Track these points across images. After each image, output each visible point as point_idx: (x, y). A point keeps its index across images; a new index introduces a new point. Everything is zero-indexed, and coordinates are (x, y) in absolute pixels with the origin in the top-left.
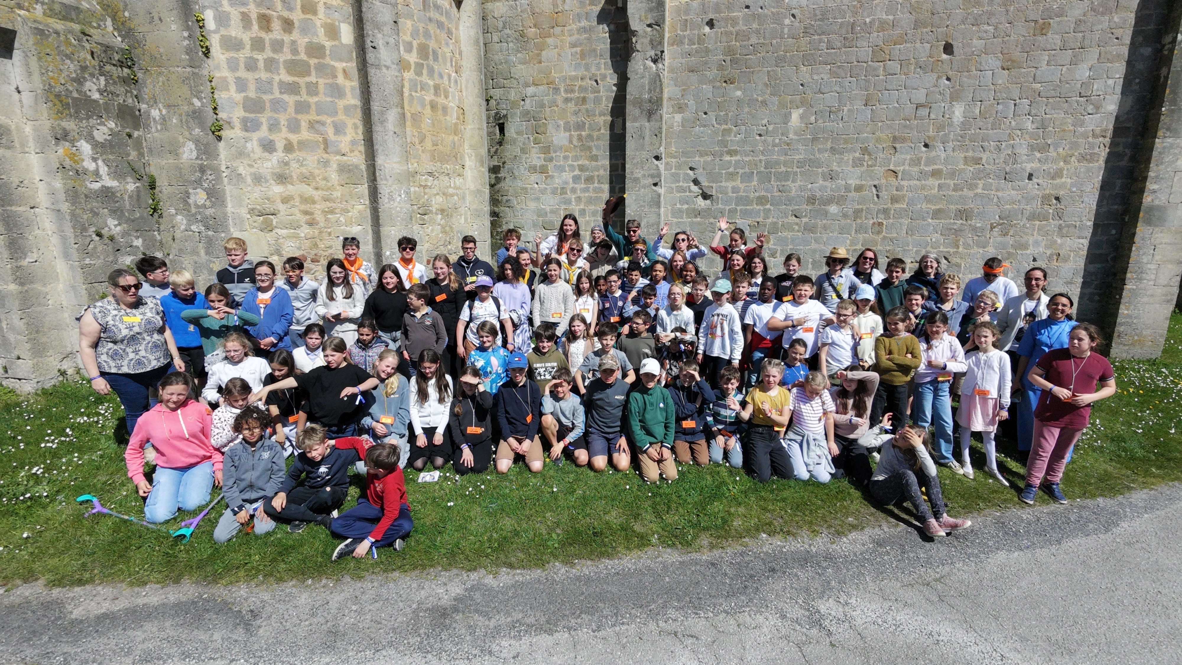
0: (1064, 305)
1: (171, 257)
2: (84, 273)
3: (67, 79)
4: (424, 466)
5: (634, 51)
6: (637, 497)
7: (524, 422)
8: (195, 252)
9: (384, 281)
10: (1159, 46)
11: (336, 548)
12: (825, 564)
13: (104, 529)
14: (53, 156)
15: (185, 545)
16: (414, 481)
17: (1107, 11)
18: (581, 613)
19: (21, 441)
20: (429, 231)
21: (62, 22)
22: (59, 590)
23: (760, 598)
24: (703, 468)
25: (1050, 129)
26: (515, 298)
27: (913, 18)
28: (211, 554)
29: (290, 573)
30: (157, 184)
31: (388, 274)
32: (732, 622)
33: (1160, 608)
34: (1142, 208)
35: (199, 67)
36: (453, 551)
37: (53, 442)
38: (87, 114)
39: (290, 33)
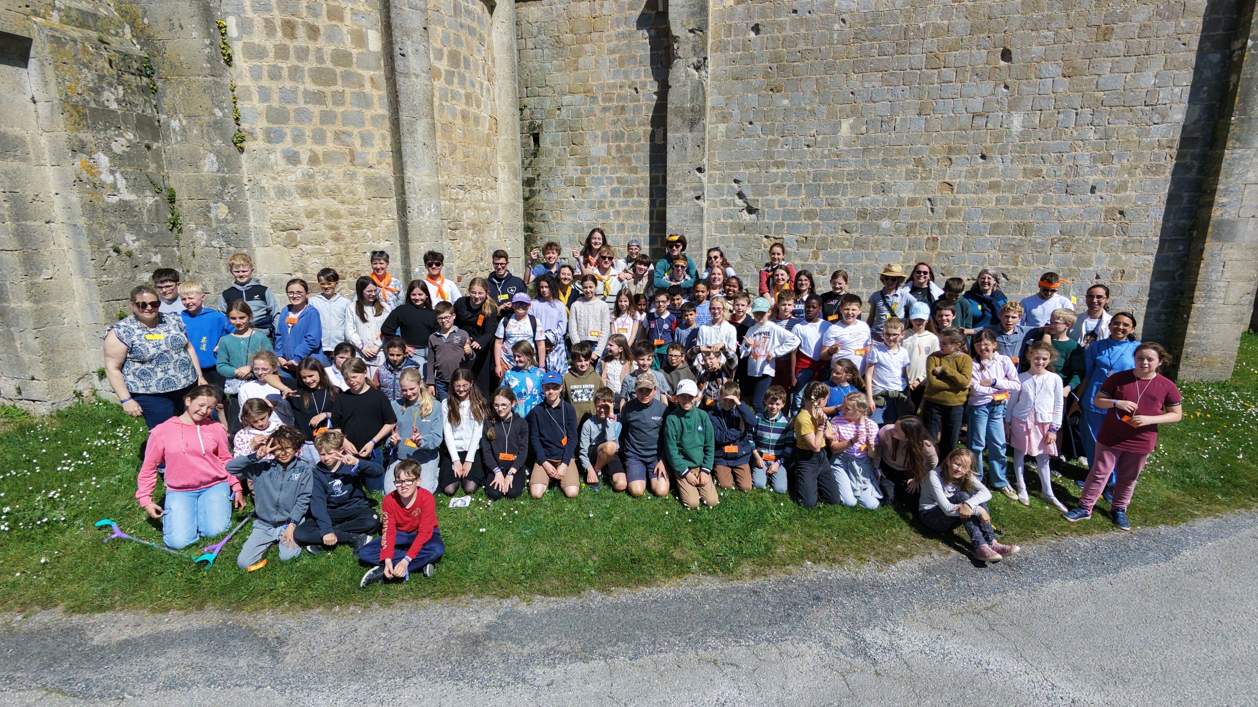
0: (1126, 325)
1: (190, 274)
2: (101, 290)
3: (84, 88)
4: (455, 491)
5: (676, 58)
6: (676, 524)
7: (559, 445)
8: (216, 269)
9: (413, 297)
10: (1228, 52)
11: (364, 574)
12: (871, 592)
13: (124, 553)
14: (69, 169)
15: (208, 571)
16: (445, 506)
17: (1174, 15)
18: (618, 641)
19: (36, 464)
20: (460, 247)
21: (79, 29)
22: (79, 616)
23: (803, 626)
24: (746, 494)
25: (1114, 139)
26: (552, 317)
27: (969, 23)
28: (235, 581)
29: (317, 600)
30: (177, 198)
31: (417, 290)
32: (774, 650)
33: (1219, 637)
34: (1211, 223)
35: (220, 76)
36: (485, 578)
37: (69, 465)
38: (105, 125)
39: (316, 40)
